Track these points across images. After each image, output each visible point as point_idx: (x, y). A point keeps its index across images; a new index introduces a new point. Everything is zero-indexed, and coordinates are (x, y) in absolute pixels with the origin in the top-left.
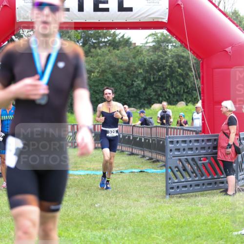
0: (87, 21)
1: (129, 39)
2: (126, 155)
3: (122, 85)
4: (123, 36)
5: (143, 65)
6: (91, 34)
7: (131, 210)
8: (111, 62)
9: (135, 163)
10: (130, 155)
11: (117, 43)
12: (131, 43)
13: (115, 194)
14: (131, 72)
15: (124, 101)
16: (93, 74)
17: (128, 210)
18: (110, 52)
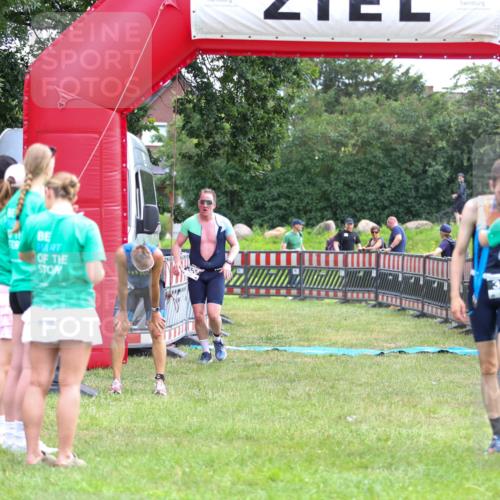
0: (337, 40)
1: (420, 77)
2: (410, 317)
3: (403, 173)
4: (407, 71)
5: (447, 132)
6: (341, 66)
7: (422, 432)
8: (381, 124)
9: (428, 333)
10: (418, 316)
11: (394, 86)
12: (422, 86)
13: (387, 396)
14: (423, 145)
15: (405, 205)
16: (343, 149)
17: (415, 430)
18: (380, 105)
